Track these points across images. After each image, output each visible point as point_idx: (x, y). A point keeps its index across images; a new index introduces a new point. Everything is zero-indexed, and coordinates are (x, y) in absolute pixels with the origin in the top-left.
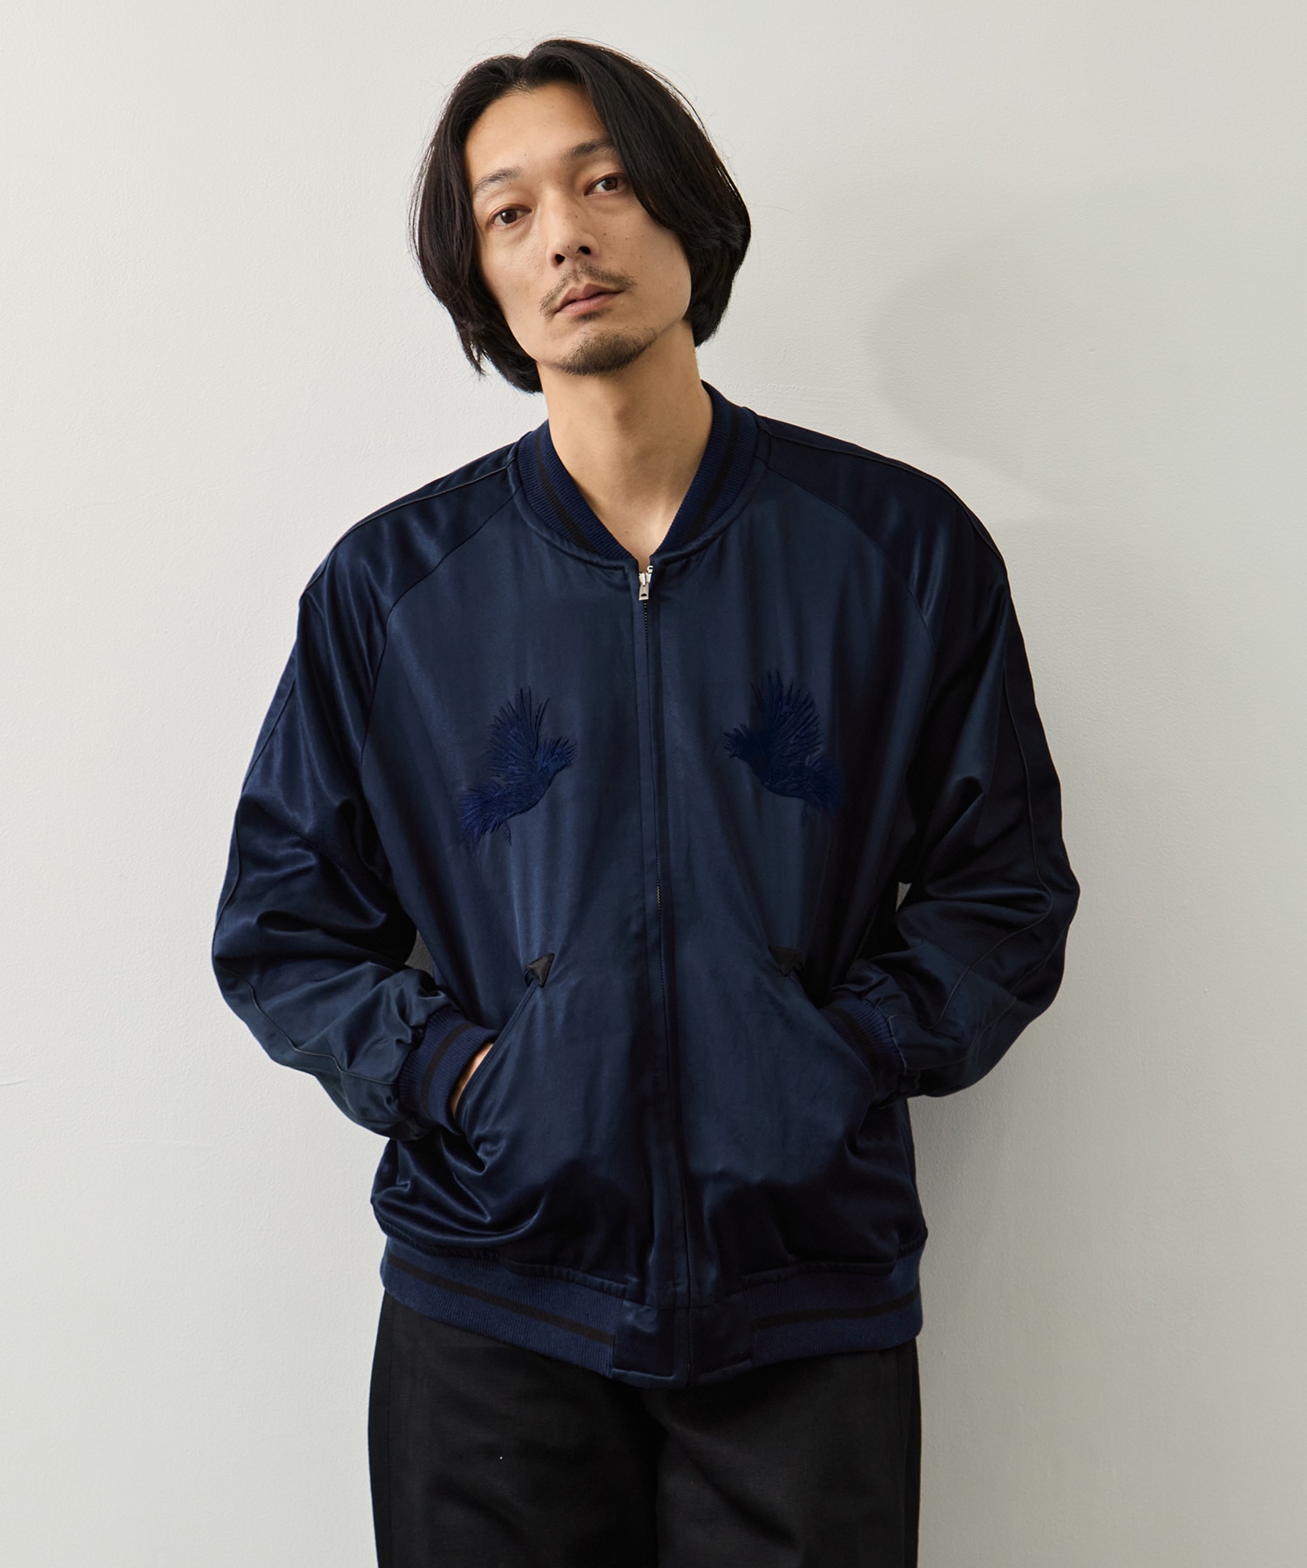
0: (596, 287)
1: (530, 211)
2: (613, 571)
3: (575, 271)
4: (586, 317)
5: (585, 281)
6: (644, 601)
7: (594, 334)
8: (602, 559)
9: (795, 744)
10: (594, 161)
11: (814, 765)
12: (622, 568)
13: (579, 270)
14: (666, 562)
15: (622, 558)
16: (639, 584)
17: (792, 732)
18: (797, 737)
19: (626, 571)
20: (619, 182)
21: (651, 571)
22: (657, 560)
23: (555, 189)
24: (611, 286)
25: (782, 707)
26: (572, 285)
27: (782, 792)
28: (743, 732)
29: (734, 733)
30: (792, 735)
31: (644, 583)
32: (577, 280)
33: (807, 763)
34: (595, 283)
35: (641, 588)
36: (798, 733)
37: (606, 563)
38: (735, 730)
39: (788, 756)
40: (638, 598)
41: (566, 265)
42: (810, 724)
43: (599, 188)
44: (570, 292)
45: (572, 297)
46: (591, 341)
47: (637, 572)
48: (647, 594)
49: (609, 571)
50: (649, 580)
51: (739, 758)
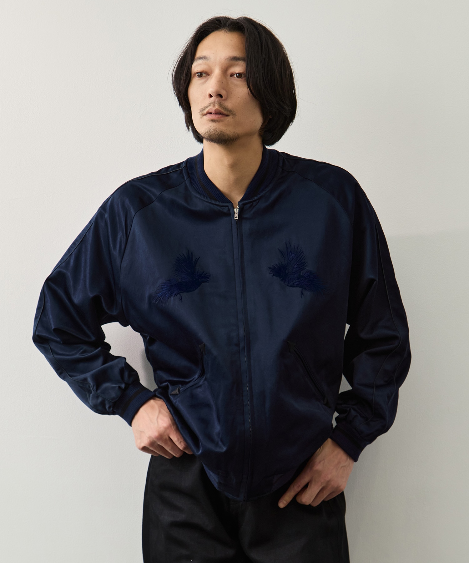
0: (220, 111)
1: (209, 75)
2: (224, 207)
3: (215, 102)
4: (213, 121)
5: (217, 107)
6: (236, 220)
7: (213, 128)
8: (220, 203)
9: (296, 267)
10: (237, 65)
11: (304, 275)
12: (228, 206)
13: (216, 102)
14: (244, 204)
15: (227, 202)
16: (234, 213)
17: (296, 263)
18: (297, 264)
19: (229, 207)
20: (243, 76)
21: (238, 208)
22: (241, 204)
23: (220, 70)
24: (225, 112)
25: (291, 255)
26: (211, 107)
27: (292, 286)
28: (276, 267)
29: (272, 267)
30: (296, 264)
31: (236, 212)
32: (214, 106)
33: (302, 274)
34: (220, 109)
35: (235, 214)
36: (298, 263)
37: (221, 204)
38: (273, 266)
39: (295, 272)
40: (234, 218)
41: (212, 99)
42: (302, 259)
43: (235, 76)
44: (210, 109)
45: (210, 111)
46: (212, 130)
47: (233, 208)
48: (238, 217)
49: (223, 207)
50: (238, 211)
51: (275, 276)
